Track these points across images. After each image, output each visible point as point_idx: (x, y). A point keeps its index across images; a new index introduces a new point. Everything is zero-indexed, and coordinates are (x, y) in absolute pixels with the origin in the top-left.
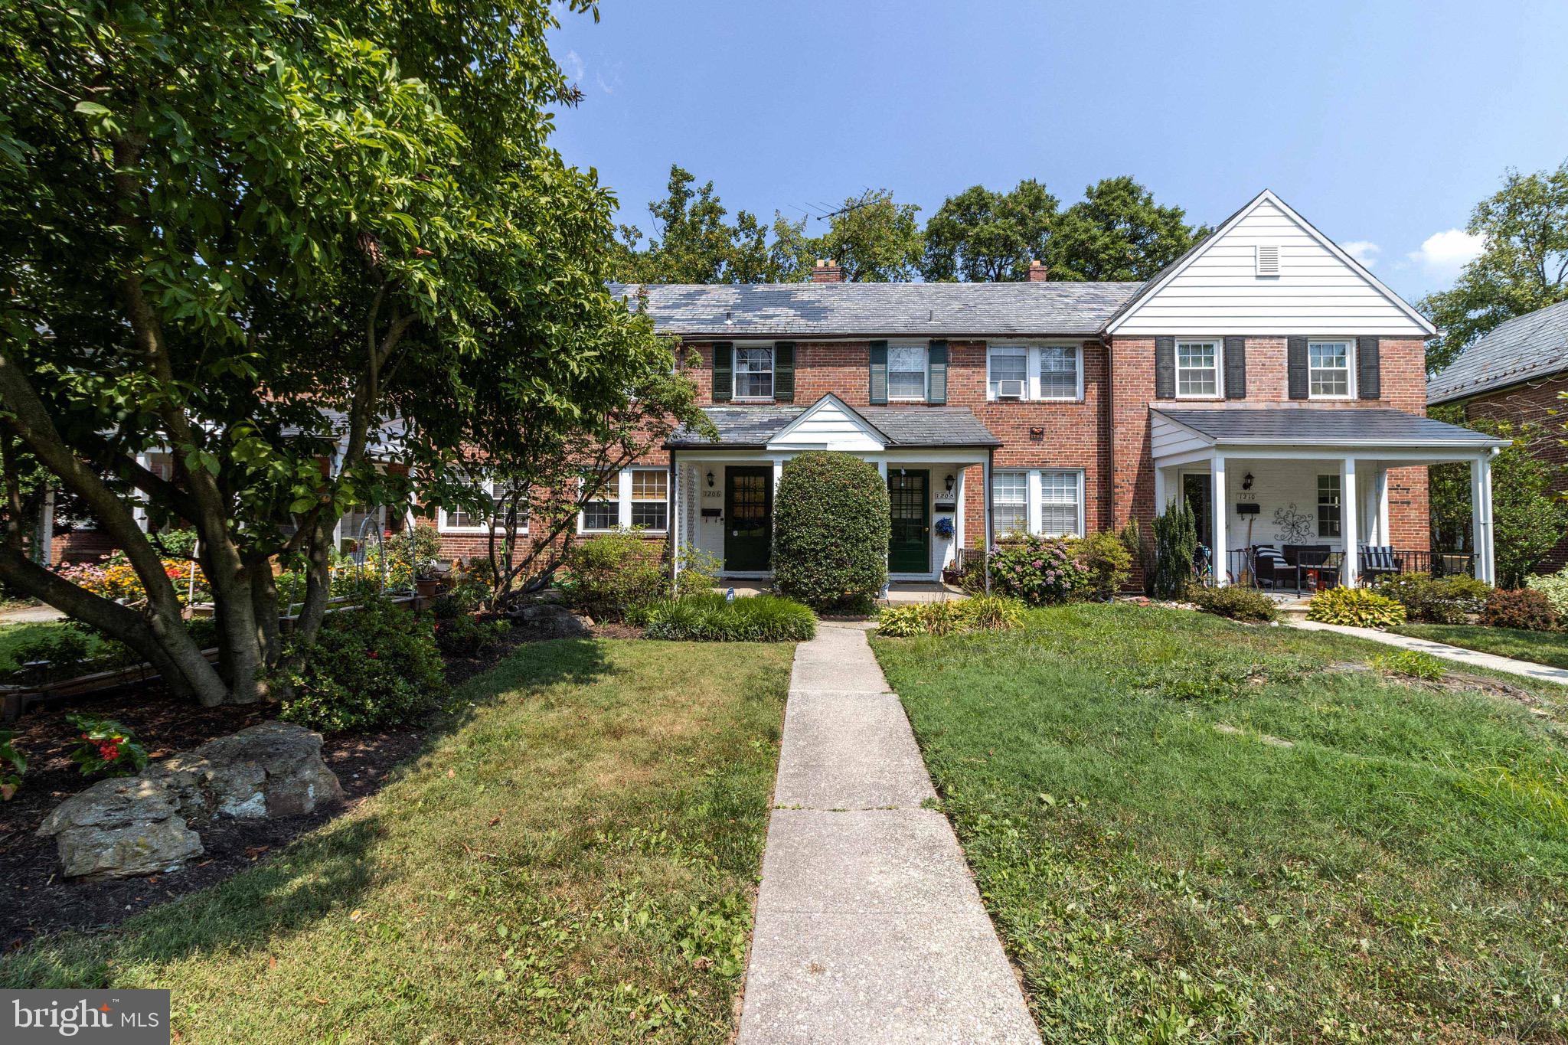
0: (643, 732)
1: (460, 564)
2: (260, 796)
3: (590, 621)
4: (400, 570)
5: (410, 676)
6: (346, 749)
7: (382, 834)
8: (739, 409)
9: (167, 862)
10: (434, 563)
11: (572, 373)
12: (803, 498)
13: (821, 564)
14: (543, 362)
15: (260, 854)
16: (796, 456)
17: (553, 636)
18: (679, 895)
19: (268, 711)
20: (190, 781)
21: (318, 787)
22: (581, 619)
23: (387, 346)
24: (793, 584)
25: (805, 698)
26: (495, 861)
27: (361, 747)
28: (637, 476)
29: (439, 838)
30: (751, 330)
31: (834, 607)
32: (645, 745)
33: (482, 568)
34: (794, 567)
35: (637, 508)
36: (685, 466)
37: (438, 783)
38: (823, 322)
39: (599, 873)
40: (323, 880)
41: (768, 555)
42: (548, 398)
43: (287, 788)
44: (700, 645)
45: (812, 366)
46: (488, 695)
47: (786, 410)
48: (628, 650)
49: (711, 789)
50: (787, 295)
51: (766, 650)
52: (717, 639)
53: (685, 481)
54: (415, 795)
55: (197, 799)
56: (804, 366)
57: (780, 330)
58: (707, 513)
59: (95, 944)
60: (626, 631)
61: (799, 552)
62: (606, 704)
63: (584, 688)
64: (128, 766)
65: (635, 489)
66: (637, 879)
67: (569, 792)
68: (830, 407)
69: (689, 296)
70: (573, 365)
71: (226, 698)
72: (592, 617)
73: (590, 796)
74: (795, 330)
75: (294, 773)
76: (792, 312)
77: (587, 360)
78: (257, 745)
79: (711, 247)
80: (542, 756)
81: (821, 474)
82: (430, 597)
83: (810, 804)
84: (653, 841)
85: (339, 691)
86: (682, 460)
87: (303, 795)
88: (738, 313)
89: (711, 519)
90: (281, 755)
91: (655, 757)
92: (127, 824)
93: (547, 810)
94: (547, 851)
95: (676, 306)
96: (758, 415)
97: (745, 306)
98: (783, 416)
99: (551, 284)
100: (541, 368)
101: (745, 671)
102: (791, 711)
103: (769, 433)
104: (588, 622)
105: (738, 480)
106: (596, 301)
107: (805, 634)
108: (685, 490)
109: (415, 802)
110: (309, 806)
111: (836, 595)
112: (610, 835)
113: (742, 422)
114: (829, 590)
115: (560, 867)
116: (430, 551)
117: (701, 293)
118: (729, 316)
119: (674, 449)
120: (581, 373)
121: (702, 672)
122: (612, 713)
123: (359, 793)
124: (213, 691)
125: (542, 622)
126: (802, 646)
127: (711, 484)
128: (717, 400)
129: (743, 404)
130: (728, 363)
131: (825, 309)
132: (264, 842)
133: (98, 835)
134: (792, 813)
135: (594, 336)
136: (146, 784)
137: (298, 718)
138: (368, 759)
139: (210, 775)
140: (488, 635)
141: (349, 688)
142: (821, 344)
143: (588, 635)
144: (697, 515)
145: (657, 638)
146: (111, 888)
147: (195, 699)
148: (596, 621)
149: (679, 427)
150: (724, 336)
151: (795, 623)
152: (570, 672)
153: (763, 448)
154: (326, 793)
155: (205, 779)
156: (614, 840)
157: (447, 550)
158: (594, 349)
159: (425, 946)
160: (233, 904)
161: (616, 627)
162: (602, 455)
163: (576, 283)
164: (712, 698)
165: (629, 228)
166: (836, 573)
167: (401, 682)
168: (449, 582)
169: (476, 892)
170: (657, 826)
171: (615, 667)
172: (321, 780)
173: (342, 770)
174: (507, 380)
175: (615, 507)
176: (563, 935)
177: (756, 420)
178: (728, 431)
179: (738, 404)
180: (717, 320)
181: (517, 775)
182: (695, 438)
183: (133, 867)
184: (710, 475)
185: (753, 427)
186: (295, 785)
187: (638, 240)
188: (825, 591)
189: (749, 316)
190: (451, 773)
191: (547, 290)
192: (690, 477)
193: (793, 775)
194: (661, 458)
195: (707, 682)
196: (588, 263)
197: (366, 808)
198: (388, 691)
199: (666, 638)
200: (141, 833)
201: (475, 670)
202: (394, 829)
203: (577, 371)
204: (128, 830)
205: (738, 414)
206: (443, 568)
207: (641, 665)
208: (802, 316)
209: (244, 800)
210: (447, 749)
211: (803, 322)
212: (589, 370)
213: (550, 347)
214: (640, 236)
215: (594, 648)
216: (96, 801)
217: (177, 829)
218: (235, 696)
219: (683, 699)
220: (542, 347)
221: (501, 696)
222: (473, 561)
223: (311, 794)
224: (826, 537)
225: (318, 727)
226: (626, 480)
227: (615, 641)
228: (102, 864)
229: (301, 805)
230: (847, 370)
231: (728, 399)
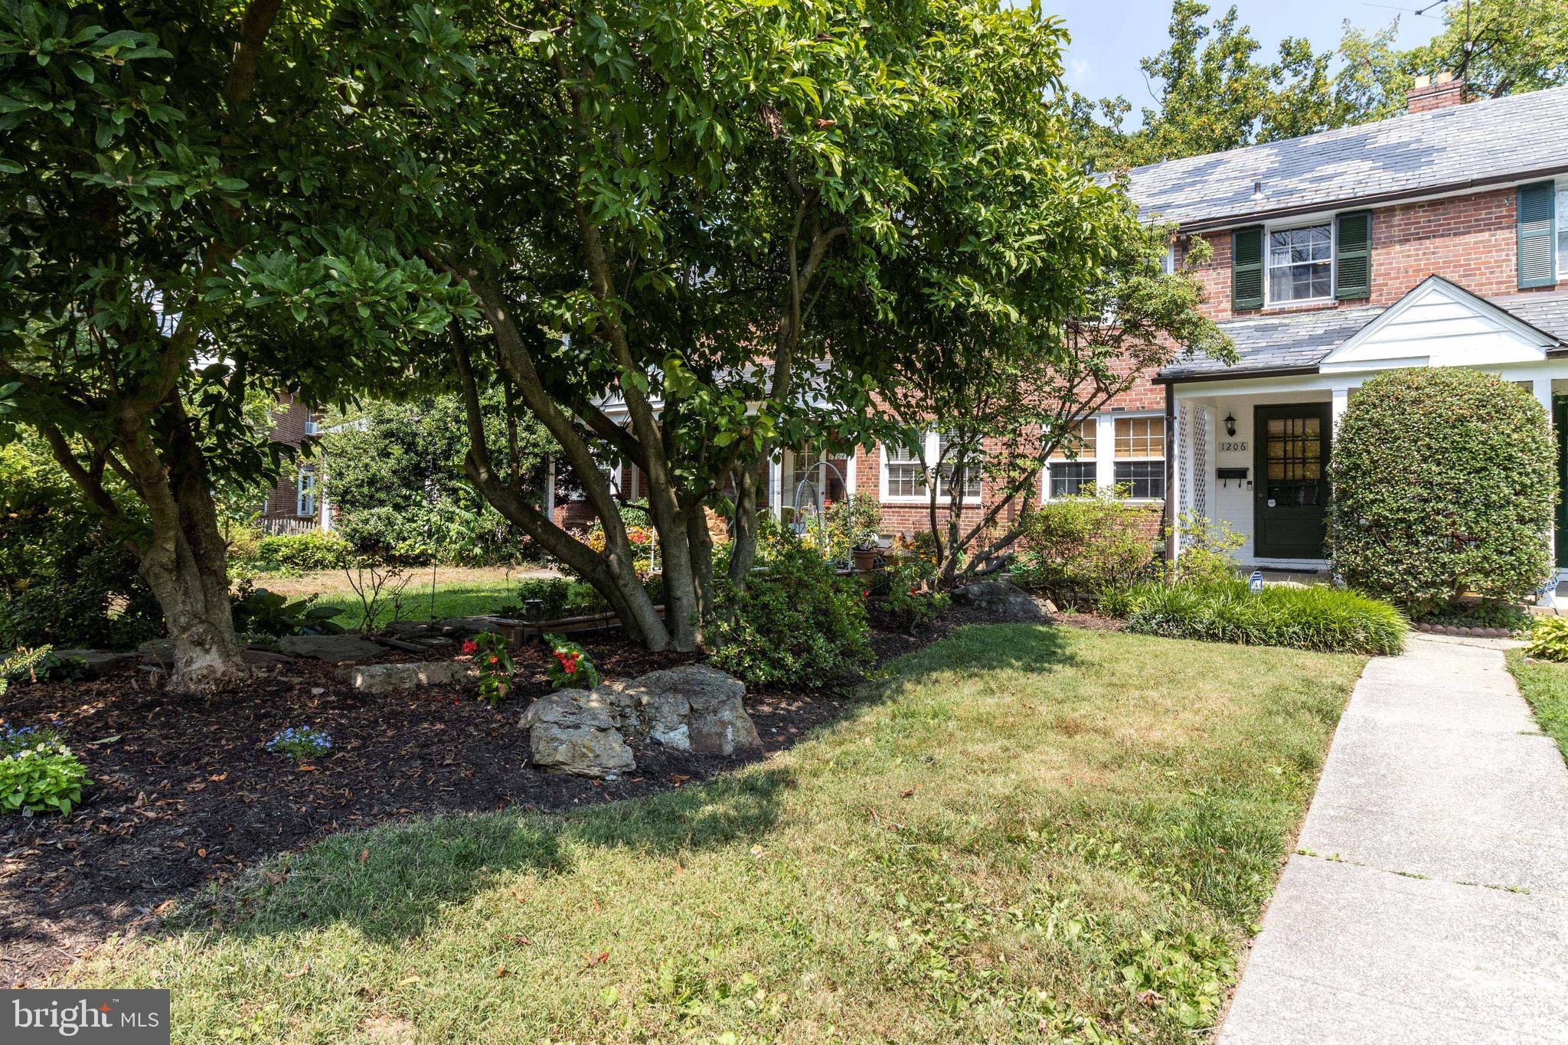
0: (1106, 734)
1: (903, 538)
2: (684, 728)
3: (1051, 607)
4: (838, 543)
5: (831, 636)
6: (768, 704)
7: (792, 784)
8: (1275, 321)
9: (606, 770)
10: (875, 537)
11: (1008, 266)
12: (1383, 441)
13: (1417, 543)
14: (973, 257)
15: (682, 782)
16: (1369, 379)
17: (1004, 619)
18: (1126, 917)
19: (699, 656)
20: (628, 702)
21: (736, 730)
22: (1040, 602)
23: (810, 269)
24: (1366, 574)
25: (1369, 725)
26: (902, 833)
27: (783, 705)
28: (1122, 425)
29: (847, 797)
30: (1295, 201)
31: (1443, 613)
32: (1107, 747)
33: (928, 543)
34: (1367, 546)
35: (1122, 470)
36: (1189, 406)
37: (852, 747)
38: (1425, 170)
39: (1023, 869)
40: (732, 813)
41: (1323, 530)
42: (976, 299)
43: (708, 724)
44: (1201, 645)
45: (1404, 241)
46: (921, 672)
47: (1354, 314)
48: (1098, 642)
49: (1195, 811)
50: (1361, 141)
51: (1313, 662)
52: (1232, 640)
53: (1189, 429)
54: (828, 756)
55: (634, 721)
56: (1389, 242)
57: (1344, 194)
58: (1224, 474)
59: (550, 822)
60: (1100, 622)
61: (1377, 523)
62: (1060, 696)
63: (1034, 677)
64: (583, 683)
65: (1118, 443)
66: (1074, 887)
67: (998, 780)
68: (1435, 298)
69: (1198, 171)
70: (1010, 256)
71: (669, 644)
72: (1055, 601)
73: (1026, 788)
74: (1373, 189)
75: (715, 712)
76: (1368, 164)
77: (1029, 248)
78: (686, 682)
79: (1236, 101)
80: (972, 740)
81: (1416, 402)
82: (867, 572)
83: (1360, 858)
84: (1101, 852)
85: (761, 641)
86: (1184, 398)
87: (722, 735)
88: (1272, 181)
89: (1233, 483)
90: (705, 694)
91: (1119, 762)
92: (577, 727)
93: (969, 793)
94: (965, 836)
95: (1177, 188)
96: (1306, 326)
97: (1285, 172)
98: (1351, 324)
99: (979, 155)
100: (970, 265)
101: (1272, 679)
102: (1339, 737)
103: (1323, 349)
104: (1049, 607)
105: (1276, 426)
106: (1040, 171)
107: (1383, 646)
108: (1190, 441)
109: (828, 762)
110: (728, 749)
111: (1446, 593)
112: (1044, 835)
113: (1278, 337)
114: (1433, 584)
115: (978, 855)
116: (870, 523)
117: (1218, 163)
118: (1258, 187)
119: (1170, 382)
120: (1019, 265)
121: (1202, 675)
122: (1067, 708)
123: (774, 747)
124: (658, 638)
125: (989, 602)
126: (1377, 662)
127: (1232, 432)
128: (1239, 311)
129: (1282, 312)
130: (1258, 256)
131: (1430, 150)
132: (686, 773)
133: (556, 731)
134: (1325, 863)
135: (1039, 216)
136: (594, 696)
137: (723, 666)
138: (788, 719)
139: (645, 700)
140: (923, 609)
141: (770, 641)
142: (1421, 205)
143: (1048, 621)
144: (1210, 477)
145: (1142, 632)
146: (566, 781)
147: (644, 644)
148: (1061, 608)
149: (1178, 350)
150: (1249, 217)
151: (1365, 628)
152: (1018, 659)
153: (1314, 370)
154: (744, 738)
155: (640, 703)
156: (1051, 841)
157: (890, 523)
158: (1038, 232)
159: (818, 893)
160: (653, 815)
161: (1087, 617)
162: (1068, 396)
163: (1014, 150)
164: (1212, 705)
165: (1113, 101)
166: (1445, 557)
167: (821, 640)
168: (891, 560)
169: (878, 858)
170: (1108, 836)
171: (1078, 659)
172: (739, 724)
173: (762, 723)
174: (931, 285)
175: (1090, 469)
176: (971, 924)
177: (1303, 333)
178: (1256, 351)
179: (1273, 314)
180: (1240, 196)
181: (939, 754)
182: (1203, 362)
183: (579, 767)
184: (1230, 419)
185: (1298, 343)
186: (715, 724)
187: (1126, 115)
188: (1427, 585)
189: (1292, 183)
190: (867, 740)
191: (975, 162)
192: (1199, 423)
193: (1333, 819)
194: (1154, 399)
195: (1208, 687)
196: (1030, 123)
197: (781, 760)
198: (809, 650)
199: (1155, 633)
200: (585, 736)
201: (907, 647)
202: (802, 781)
203: (1014, 263)
204: (578, 732)
205: (1275, 328)
206: (884, 544)
207: (1114, 659)
208: (1384, 168)
209: (672, 729)
210: (867, 719)
211: (1387, 175)
212: (1032, 261)
213: (978, 235)
214: (1129, 108)
215: (1052, 638)
216: (557, 703)
217: (615, 741)
218: (676, 643)
219: (1169, 703)
220: (972, 238)
221: (934, 675)
222: (917, 536)
223: (730, 737)
224: (1426, 501)
225: (742, 677)
226: (1105, 431)
227: (1083, 631)
228: (560, 758)
229: (721, 745)
230: (1471, 238)
231: (1258, 308)
